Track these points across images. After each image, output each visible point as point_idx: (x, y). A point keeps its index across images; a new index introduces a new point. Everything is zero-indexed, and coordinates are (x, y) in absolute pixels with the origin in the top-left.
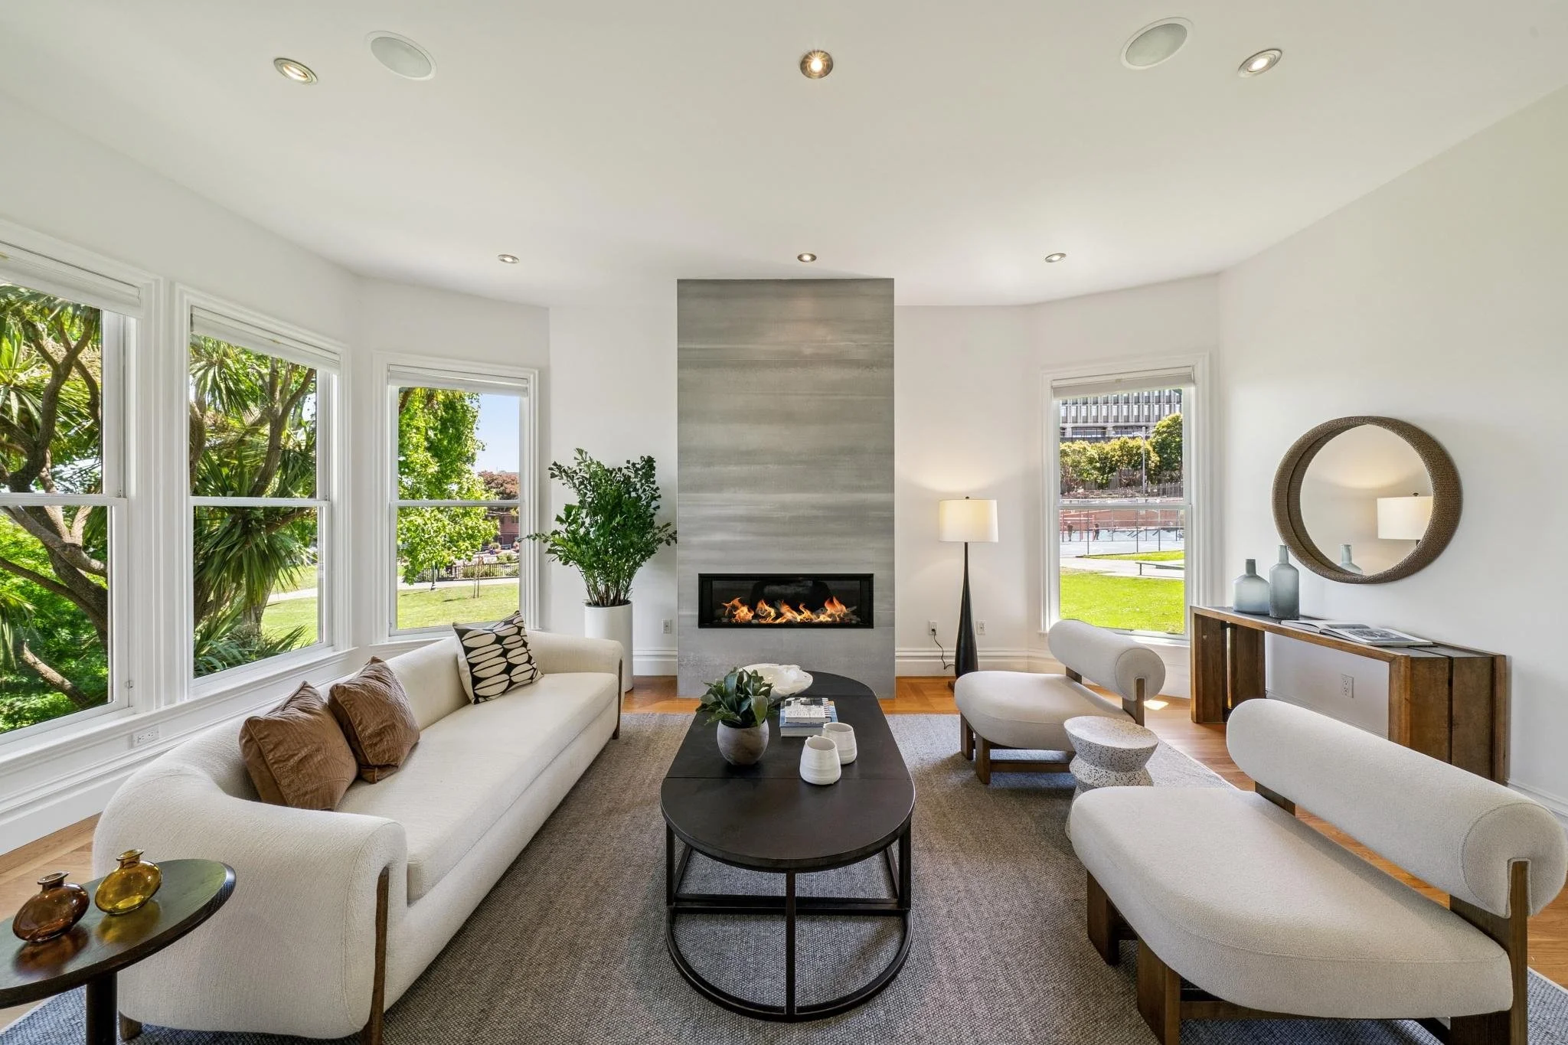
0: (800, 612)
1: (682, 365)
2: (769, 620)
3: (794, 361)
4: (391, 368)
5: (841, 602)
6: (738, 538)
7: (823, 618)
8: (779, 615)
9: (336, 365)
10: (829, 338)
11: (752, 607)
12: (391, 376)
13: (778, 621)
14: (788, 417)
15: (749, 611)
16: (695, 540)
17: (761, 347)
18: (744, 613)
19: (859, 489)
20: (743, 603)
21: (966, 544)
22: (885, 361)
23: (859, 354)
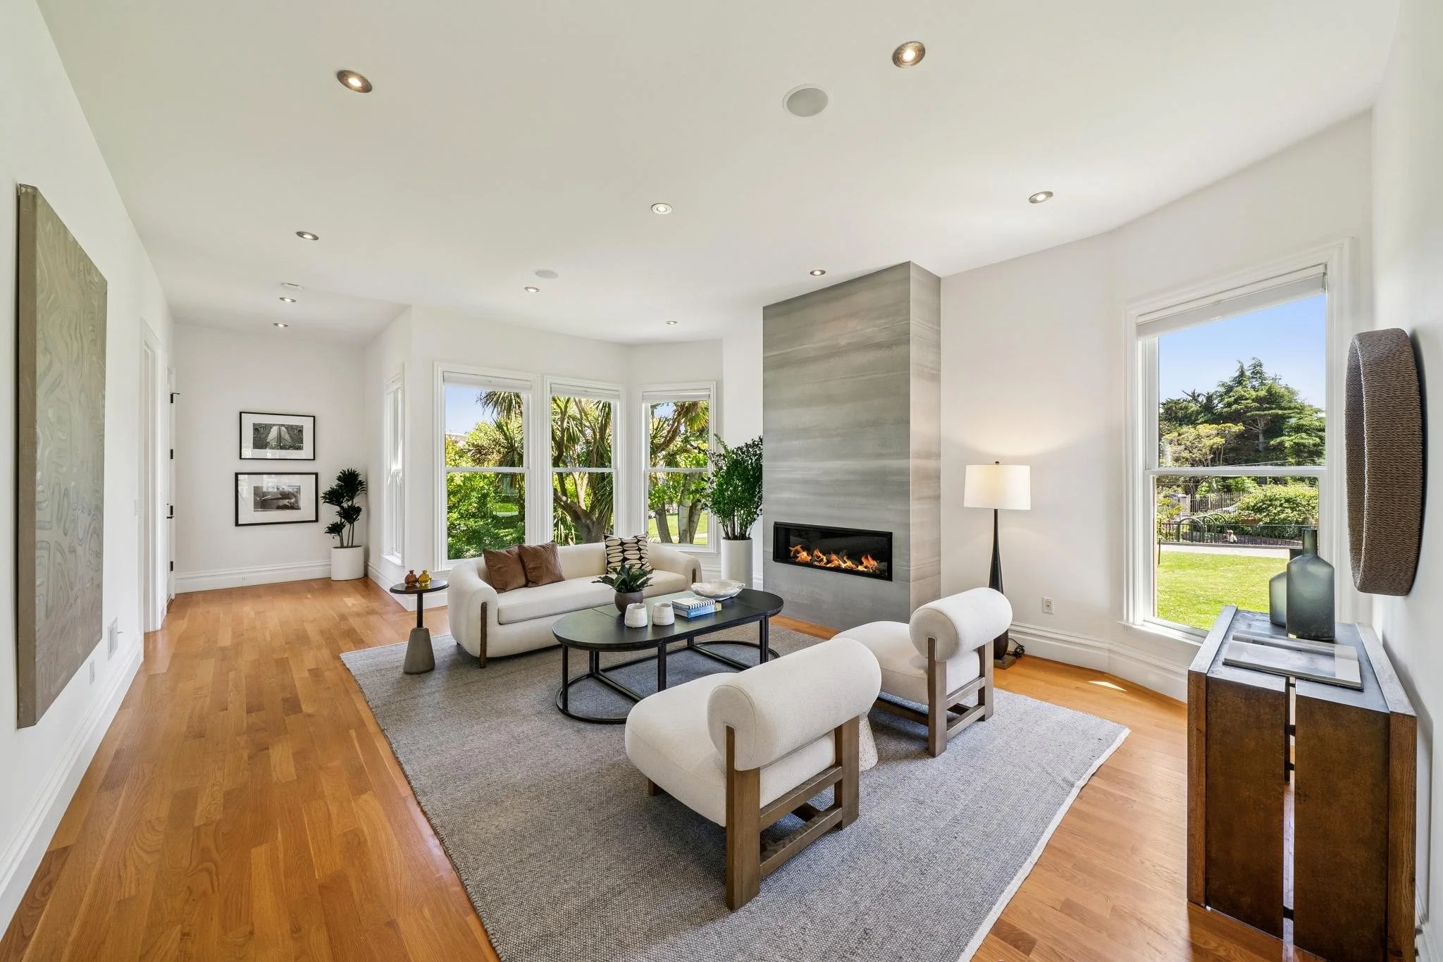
0: (845, 562)
1: (765, 369)
2: (822, 564)
3: (834, 352)
4: (644, 394)
5: (874, 558)
6: (798, 496)
7: (861, 568)
8: (829, 561)
9: (618, 397)
10: (859, 328)
11: (810, 553)
12: (644, 398)
13: (828, 566)
14: (830, 399)
15: (808, 555)
16: (774, 496)
17: (810, 346)
18: (804, 555)
19: (880, 456)
20: (804, 549)
21: (996, 511)
22: (903, 339)
23: (882, 337)
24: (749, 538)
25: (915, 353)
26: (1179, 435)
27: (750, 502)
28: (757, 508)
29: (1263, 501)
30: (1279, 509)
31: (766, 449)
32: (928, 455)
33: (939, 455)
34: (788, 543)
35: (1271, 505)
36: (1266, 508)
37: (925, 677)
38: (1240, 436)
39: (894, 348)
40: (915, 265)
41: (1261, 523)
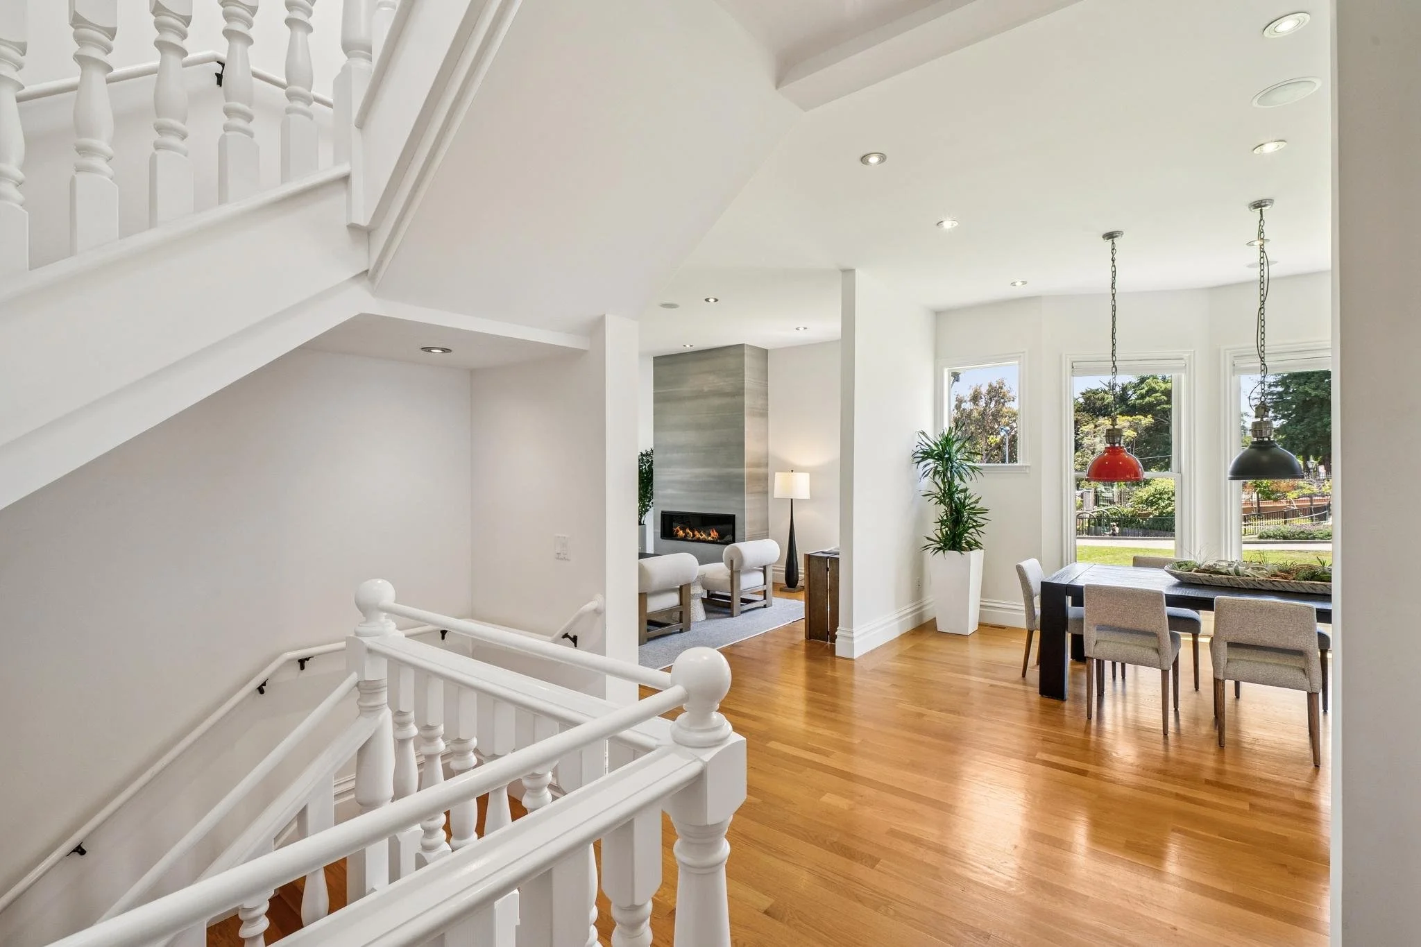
0: (702, 534)
1: (656, 401)
2: (690, 538)
3: (699, 395)
6: (677, 492)
7: (709, 538)
8: (694, 535)
10: (715, 381)
11: (684, 530)
13: (693, 539)
15: (683, 533)
16: (661, 492)
17: (685, 389)
18: (681, 533)
19: (729, 466)
20: (681, 529)
21: (792, 500)
22: (740, 392)
23: (729, 389)
24: (644, 524)
25: (748, 401)
26: (1096, 426)
27: (644, 497)
28: (649, 501)
29: (1154, 495)
30: (1167, 502)
31: (655, 458)
32: (758, 465)
33: (767, 465)
34: (671, 527)
35: (1161, 499)
36: (1156, 502)
37: (730, 579)
38: (1147, 429)
39: (736, 397)
40: (747, 345)
41: (1151, 516)
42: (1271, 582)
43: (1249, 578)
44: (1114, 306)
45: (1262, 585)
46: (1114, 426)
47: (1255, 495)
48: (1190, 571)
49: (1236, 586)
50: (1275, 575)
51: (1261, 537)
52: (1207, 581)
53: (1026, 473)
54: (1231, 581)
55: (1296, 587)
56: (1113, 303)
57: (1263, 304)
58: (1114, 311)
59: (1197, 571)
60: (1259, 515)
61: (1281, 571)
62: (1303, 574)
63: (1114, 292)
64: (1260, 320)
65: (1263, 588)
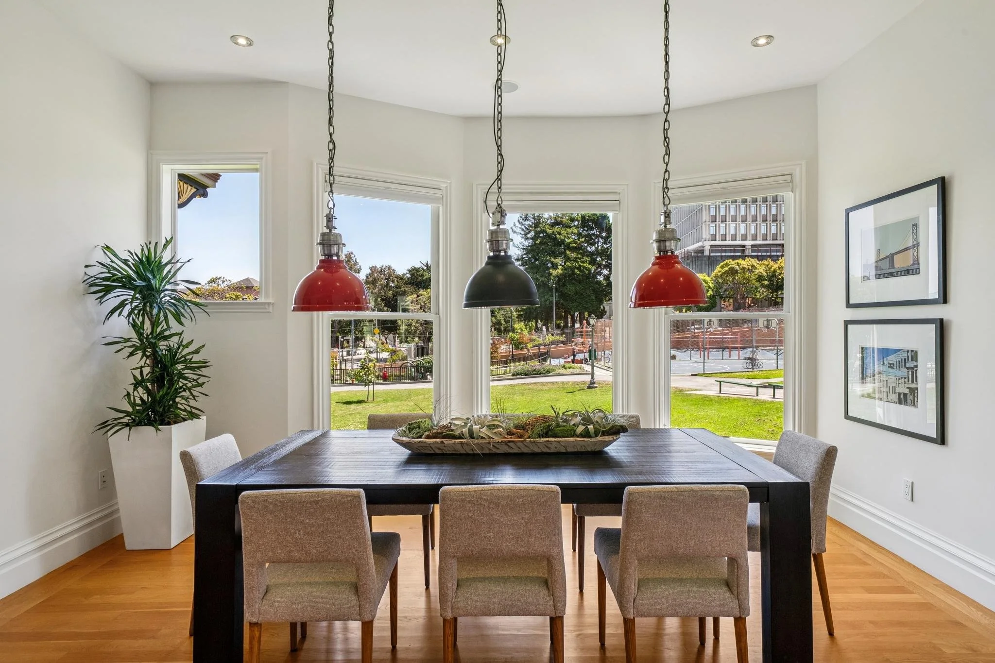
42: (506, 443)
43: (484, 441)
44: (331, 51)
45: (498, 449)
46: (330, 230)
47: (511, 346)
48: (420, 437)
49: (472, 452)
50: (510, 433)
51: (513, 375)
52: (439, 449)
53: (269, 312)
54: (465, 447)
55: (531, 447)
56: (330, 47)
57: (501, 74)
58: (331, 58)
59: (428, 437)
60: (513, 360)
61: (517, 427)
62: (539, 429)
63: (331, 30)
64: (497, 96)
65: (498, 451)
